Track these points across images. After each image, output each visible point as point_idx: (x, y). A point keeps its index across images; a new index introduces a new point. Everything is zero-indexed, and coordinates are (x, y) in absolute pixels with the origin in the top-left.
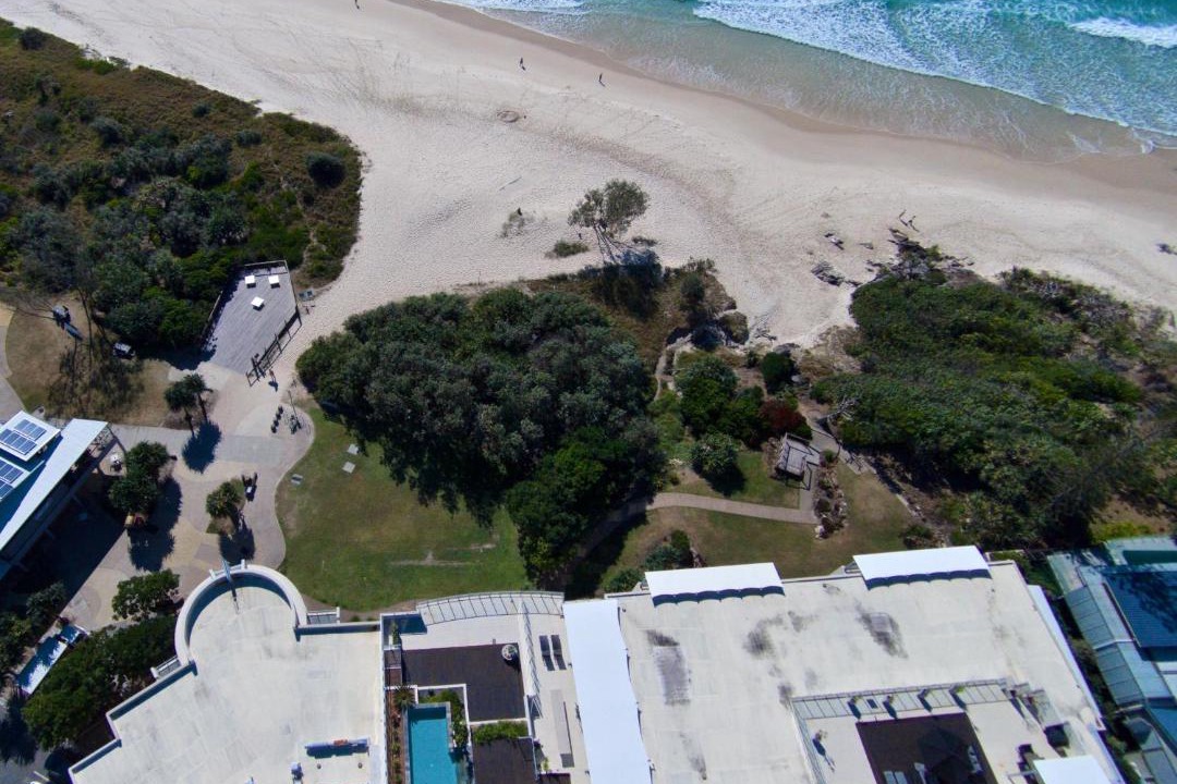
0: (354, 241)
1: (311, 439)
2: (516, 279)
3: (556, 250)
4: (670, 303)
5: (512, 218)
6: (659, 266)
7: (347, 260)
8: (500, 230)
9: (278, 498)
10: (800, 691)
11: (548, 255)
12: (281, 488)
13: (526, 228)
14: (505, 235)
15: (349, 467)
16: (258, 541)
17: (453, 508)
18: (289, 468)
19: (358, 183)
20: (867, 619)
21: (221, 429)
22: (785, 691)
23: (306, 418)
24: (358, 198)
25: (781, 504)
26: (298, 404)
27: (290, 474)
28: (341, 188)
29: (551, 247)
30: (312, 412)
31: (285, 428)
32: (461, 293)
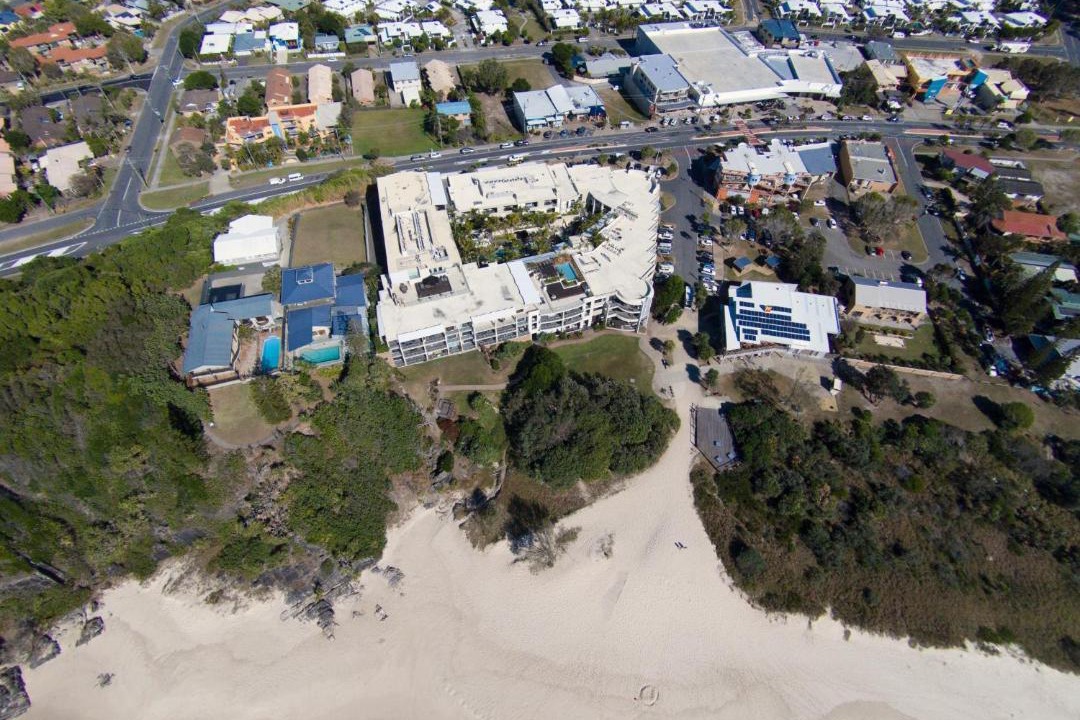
0: (696, 503)
1: (654, 387)
2: (594, 504)
3: (576, 534)
4: (502, 515)
5: (610, 550)
6: (510, 539)
7: (691, 488)
8: (615, 539)
9: (652, 363)
10: (468, 295)
11: (579, 529)
12: (654, 367)
13: (600, 545)
14: (610, 536)
15: (632, 381)
16: (651, 348)
17: (586, 374)
18: (656, 374)
19: (719, 553)
20: (443, 315)
21: (690, 382)
22: (472, 294)
23: (660, 395)
24: (713, 542)
25: (453, 392)
26: (668, 400)
27: (654, 372)
28: (727, 544)
29: (580, 535)
30: (660, 398)
31: (668, 389)
32: (621, 484)
